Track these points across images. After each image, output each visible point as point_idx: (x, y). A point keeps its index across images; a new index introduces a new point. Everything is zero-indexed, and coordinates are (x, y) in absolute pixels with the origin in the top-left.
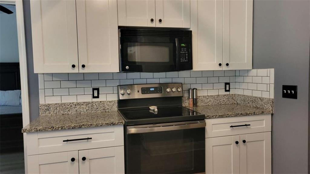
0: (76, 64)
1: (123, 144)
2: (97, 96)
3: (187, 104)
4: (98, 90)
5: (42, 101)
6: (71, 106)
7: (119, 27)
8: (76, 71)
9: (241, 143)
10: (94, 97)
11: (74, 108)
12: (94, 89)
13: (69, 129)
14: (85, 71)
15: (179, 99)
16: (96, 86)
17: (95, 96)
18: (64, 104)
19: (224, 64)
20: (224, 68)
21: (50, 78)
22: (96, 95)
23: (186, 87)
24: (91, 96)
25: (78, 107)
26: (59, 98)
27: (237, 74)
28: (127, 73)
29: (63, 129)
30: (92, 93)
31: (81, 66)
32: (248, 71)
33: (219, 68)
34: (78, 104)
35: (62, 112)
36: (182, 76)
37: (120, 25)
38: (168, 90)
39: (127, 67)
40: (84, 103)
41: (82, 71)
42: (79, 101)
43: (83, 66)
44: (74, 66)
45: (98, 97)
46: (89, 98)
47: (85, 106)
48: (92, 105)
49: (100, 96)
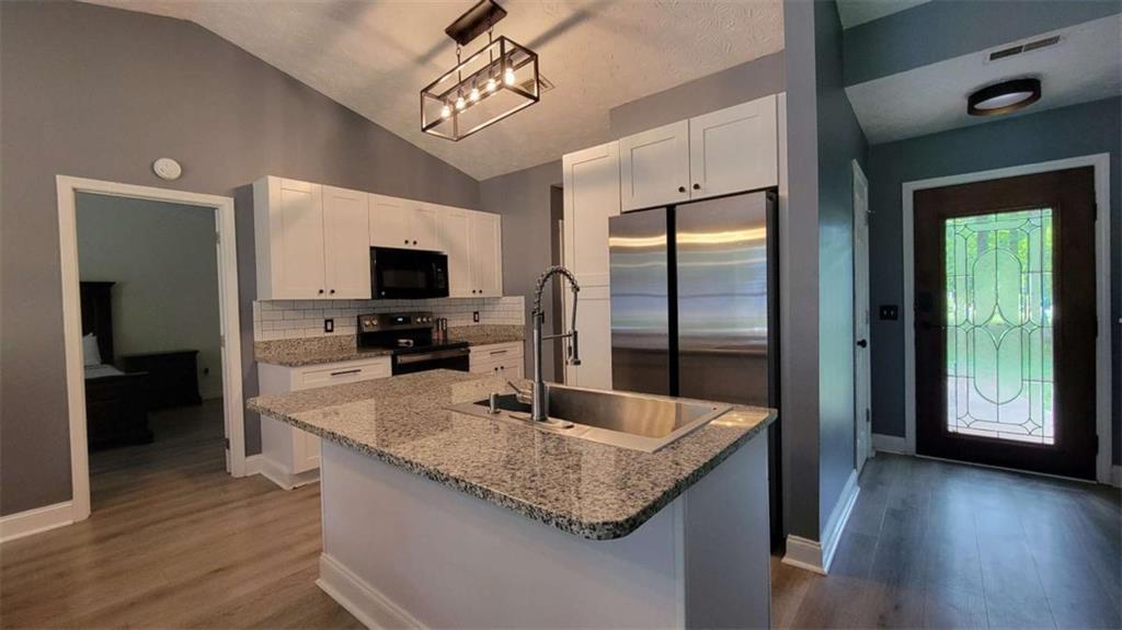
0: (325, 290)
2: (330, 329)
3: (436, 336)
4: (332, 321)
5: (258, 337)
6: (298, 343)
8: (322, 297)
9: (499, 370)
10: (327, 331)
12: (326, 321)
13: (338, 361)
14: (334, 297)
15: (428, 331)
16: (328, 317)
17: (328, 329)
18: (289, 341)
19: (477, 291)
20: (477, 295)
21: (269, 306)
22: (329, 327)
23: (436, 317)
24: (323, 330)
25: (308, 343)
26: (282, 333)
27: (486, 301)
29: (331, 361)
30: (324, 326)
31: (329, 292)
32: (499, 298)
33: (472, 295)
34: (308, 340)
36: (432, 304)
37: (373, 245)
38: (419, 320)
39: (383, 293)
40: (314, 338)
41: (329, 297)
42: (307, 336)
43: (333, 292)
44: (321, 292)
45: (331, 331)
46: (321, 333)
47: (316, 343)
48: (326, 342)
49: (335, 329)
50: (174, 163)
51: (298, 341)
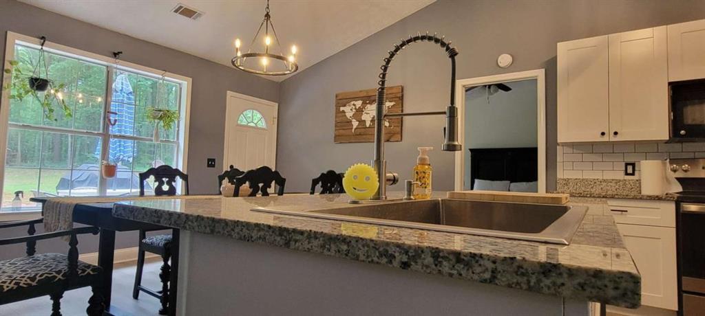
0: (606, 132)
1: (674, 225)
2: (631, 172)
4: (633, 165)
6: (595, 183)
7: (670, 84)
8: (605, 139)
10: (627, 174)
11: (600, 185)
12: (627, 165)
14: (618, 138)
16: (630, 161)
17: (628, 172)
18: (587, 180)
21: (570, 149)
24: (623, 173)
25: (604, 184)
26: (580, 173)
28: (682, 142)
30: (624, 169)
31: (612, 134)
34: (605, 181)
35: (583, 189)
37: (672, 80)
39: (683, 132)
40: (613, 180)
41: (613, 139)
42: (605, 178)
43: (616, 133)
44: (603, 134)
45: (633, 174)
46: (620, 175)
47: (613, 184)
48: (625, 184)
49: (636, 173)
50: (507, 55)
51: (595, 181)
